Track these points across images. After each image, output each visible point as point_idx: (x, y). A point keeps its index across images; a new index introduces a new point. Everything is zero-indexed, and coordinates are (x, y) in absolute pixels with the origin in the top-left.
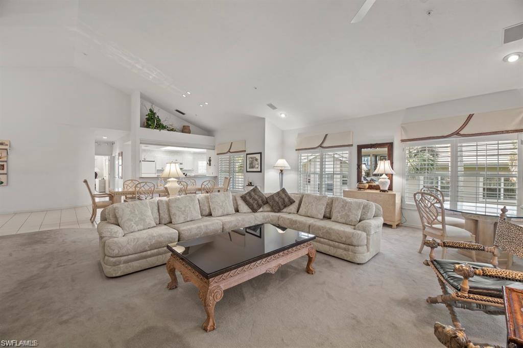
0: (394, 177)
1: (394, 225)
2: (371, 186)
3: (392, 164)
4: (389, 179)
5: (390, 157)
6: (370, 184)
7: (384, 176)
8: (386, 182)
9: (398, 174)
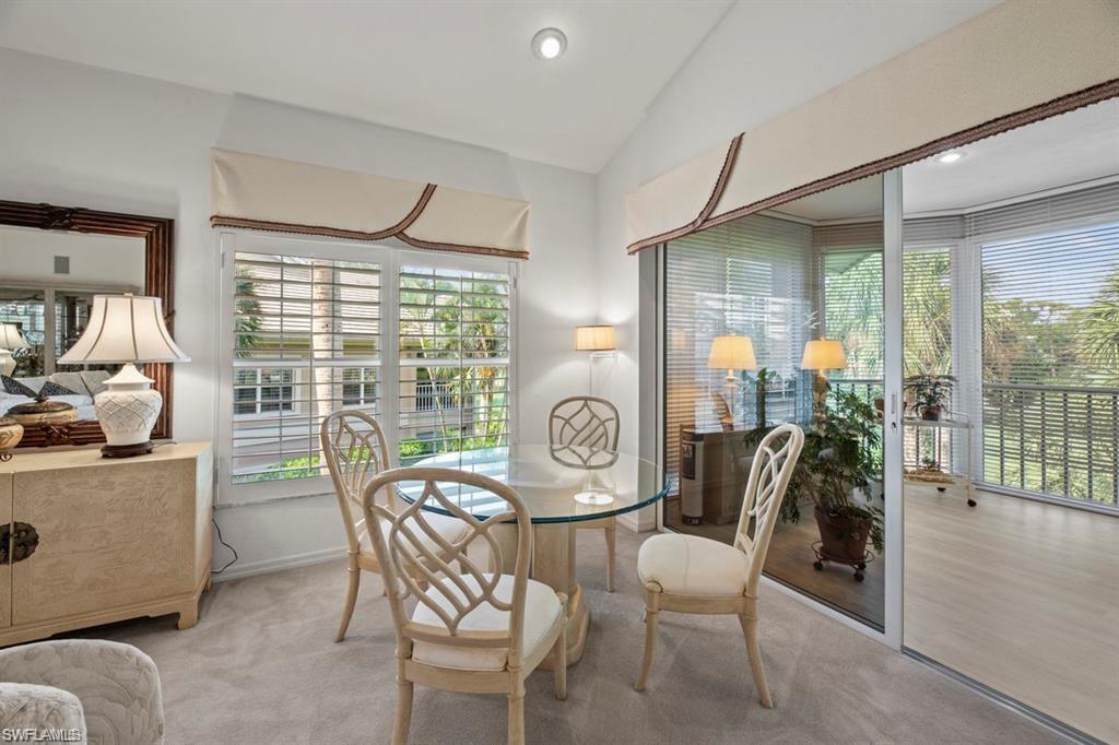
0: (180, 379)
1: (187, 607)
2: (45, 428)
3: (169, 315)
4: (154, 387)
5: (160, 280)
6: (36, 418)
7: (129, 374)
8: (144, 404)
9: (200, 364)
